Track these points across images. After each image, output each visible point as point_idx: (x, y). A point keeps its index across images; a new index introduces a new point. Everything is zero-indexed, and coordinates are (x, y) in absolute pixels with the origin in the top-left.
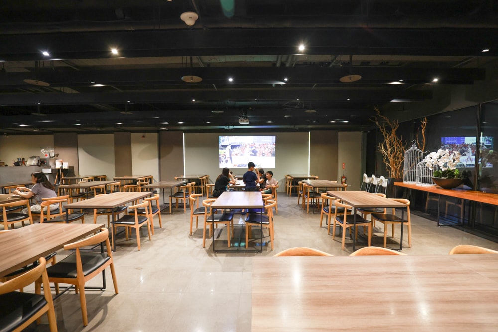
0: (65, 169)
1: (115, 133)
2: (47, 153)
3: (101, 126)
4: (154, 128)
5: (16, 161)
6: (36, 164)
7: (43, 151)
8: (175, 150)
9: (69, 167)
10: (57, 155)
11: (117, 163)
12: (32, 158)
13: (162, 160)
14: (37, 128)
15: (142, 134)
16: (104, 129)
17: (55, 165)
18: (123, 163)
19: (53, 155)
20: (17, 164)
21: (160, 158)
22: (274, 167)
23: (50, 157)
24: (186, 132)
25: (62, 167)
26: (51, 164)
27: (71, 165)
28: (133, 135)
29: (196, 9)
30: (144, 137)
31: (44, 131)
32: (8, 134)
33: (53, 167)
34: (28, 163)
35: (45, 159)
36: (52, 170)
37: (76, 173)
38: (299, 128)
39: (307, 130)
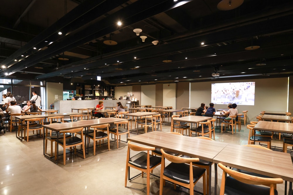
0: (135, 102)
1: (156, 84)
2: (130, 94)
3: (149, 81)
4: (172, 81)
5: (120, 98)
6: (126, 99)
7: (128, 93)
8: (185, 92)
9: (137, 101)
10: (133, 95)
11: (157, 99)
12: (125, 96)
13: (177, 98)
14: (126, 83)
15: (168, 84)
16: (150, 83)
17: (132, 100)
18: (159, 99)
19: (132, 95)
20: (120, 99)
21: (176, 97)
22: (254, 105)
23: (131, 96)
24: (191, 82)
25: (134, 101)
26: (131, 99)
27: (138, 100)
28: (164, 85)
29: (156, 39)
30: (169, 86)
31: (128, 84)
32: (118, 86)
33: (131, 101)
34: (123, 99)
35: (129, 97)
36: (131, 102)
37: (140, 104)
38: (270, 75)
39: (287, 76)
